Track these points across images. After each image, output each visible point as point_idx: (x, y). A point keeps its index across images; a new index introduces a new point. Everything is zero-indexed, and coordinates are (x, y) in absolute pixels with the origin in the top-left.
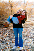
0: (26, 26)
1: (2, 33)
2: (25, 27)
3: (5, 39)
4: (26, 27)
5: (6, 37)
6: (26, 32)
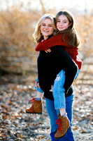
0: (87, 80)
1: (10, 104)
2: (85, 82)
3: (12, 132)
4: (89, 82)
5: (17, 122)
6: (87, 103)
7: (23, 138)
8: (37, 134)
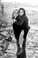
7: (2, 54)
8: (7, 52)
